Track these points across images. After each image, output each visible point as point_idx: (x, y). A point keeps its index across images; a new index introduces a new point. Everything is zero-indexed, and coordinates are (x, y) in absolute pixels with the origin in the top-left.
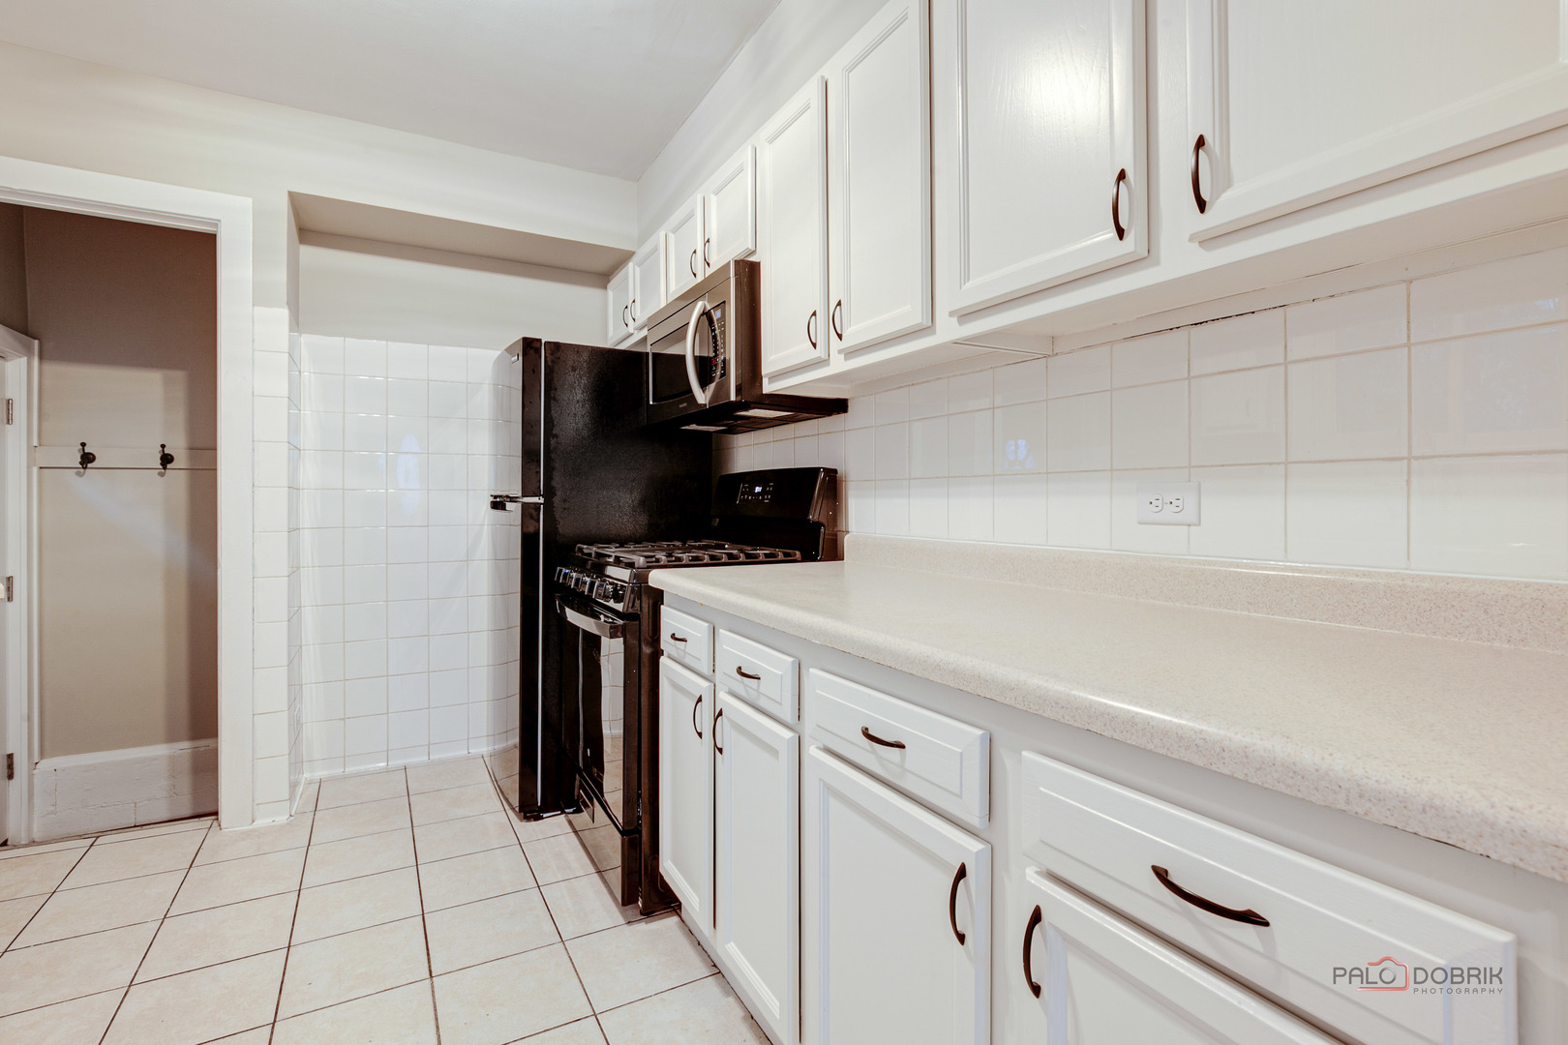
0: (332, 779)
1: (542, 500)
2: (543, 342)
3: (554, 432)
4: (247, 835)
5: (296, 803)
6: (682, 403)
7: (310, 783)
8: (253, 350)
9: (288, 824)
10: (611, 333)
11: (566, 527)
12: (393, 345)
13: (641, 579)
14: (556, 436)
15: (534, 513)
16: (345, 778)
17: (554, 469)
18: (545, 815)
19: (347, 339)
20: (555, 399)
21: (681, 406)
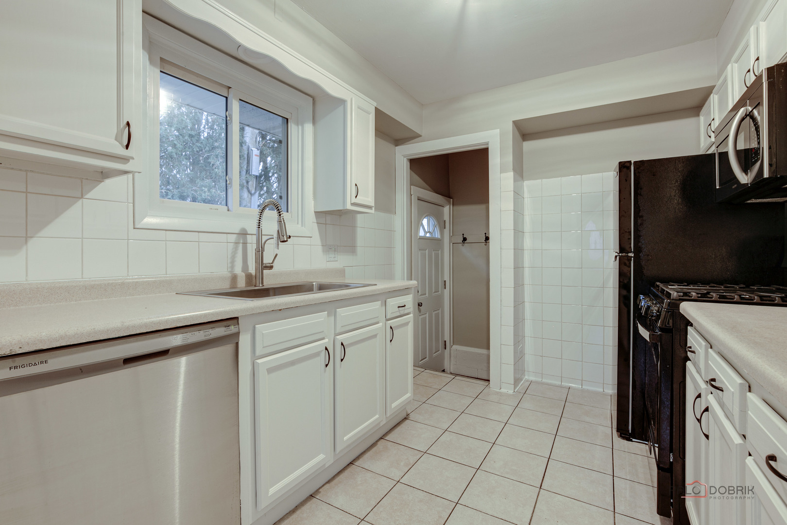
0: (536, 382)
1: (633, 255)
2: (632, 162)
3: (640, 214)
4: (497, 393)
5: (518, 387)
6: (734, 185)
7: (528, 381)
8: (501, 192)
9: (513, 395)
10: (702, 145)
11: (650, 271)
12: (564, 179)
13: (674, 306)
14: (642, 217)
15: (627, 263)
16: (543, 384)
17: (640, 236)
18: (633, 440)
19: (543, 180)
20: (641, 195)
21: (733, 187)
